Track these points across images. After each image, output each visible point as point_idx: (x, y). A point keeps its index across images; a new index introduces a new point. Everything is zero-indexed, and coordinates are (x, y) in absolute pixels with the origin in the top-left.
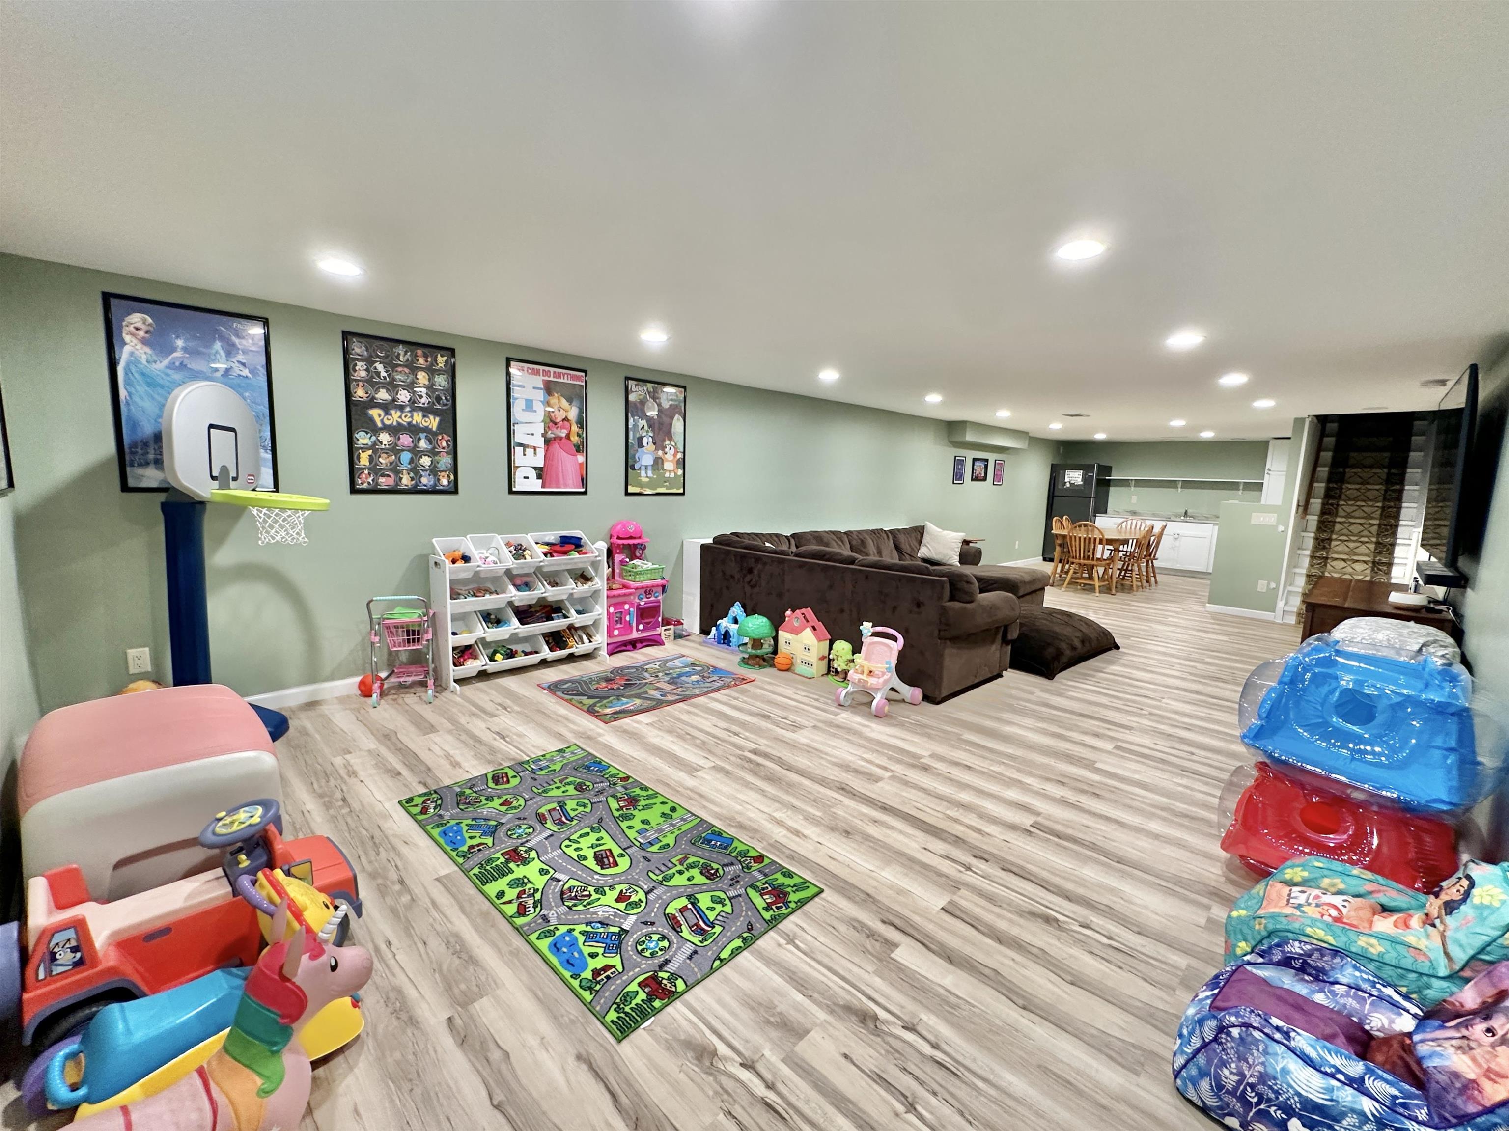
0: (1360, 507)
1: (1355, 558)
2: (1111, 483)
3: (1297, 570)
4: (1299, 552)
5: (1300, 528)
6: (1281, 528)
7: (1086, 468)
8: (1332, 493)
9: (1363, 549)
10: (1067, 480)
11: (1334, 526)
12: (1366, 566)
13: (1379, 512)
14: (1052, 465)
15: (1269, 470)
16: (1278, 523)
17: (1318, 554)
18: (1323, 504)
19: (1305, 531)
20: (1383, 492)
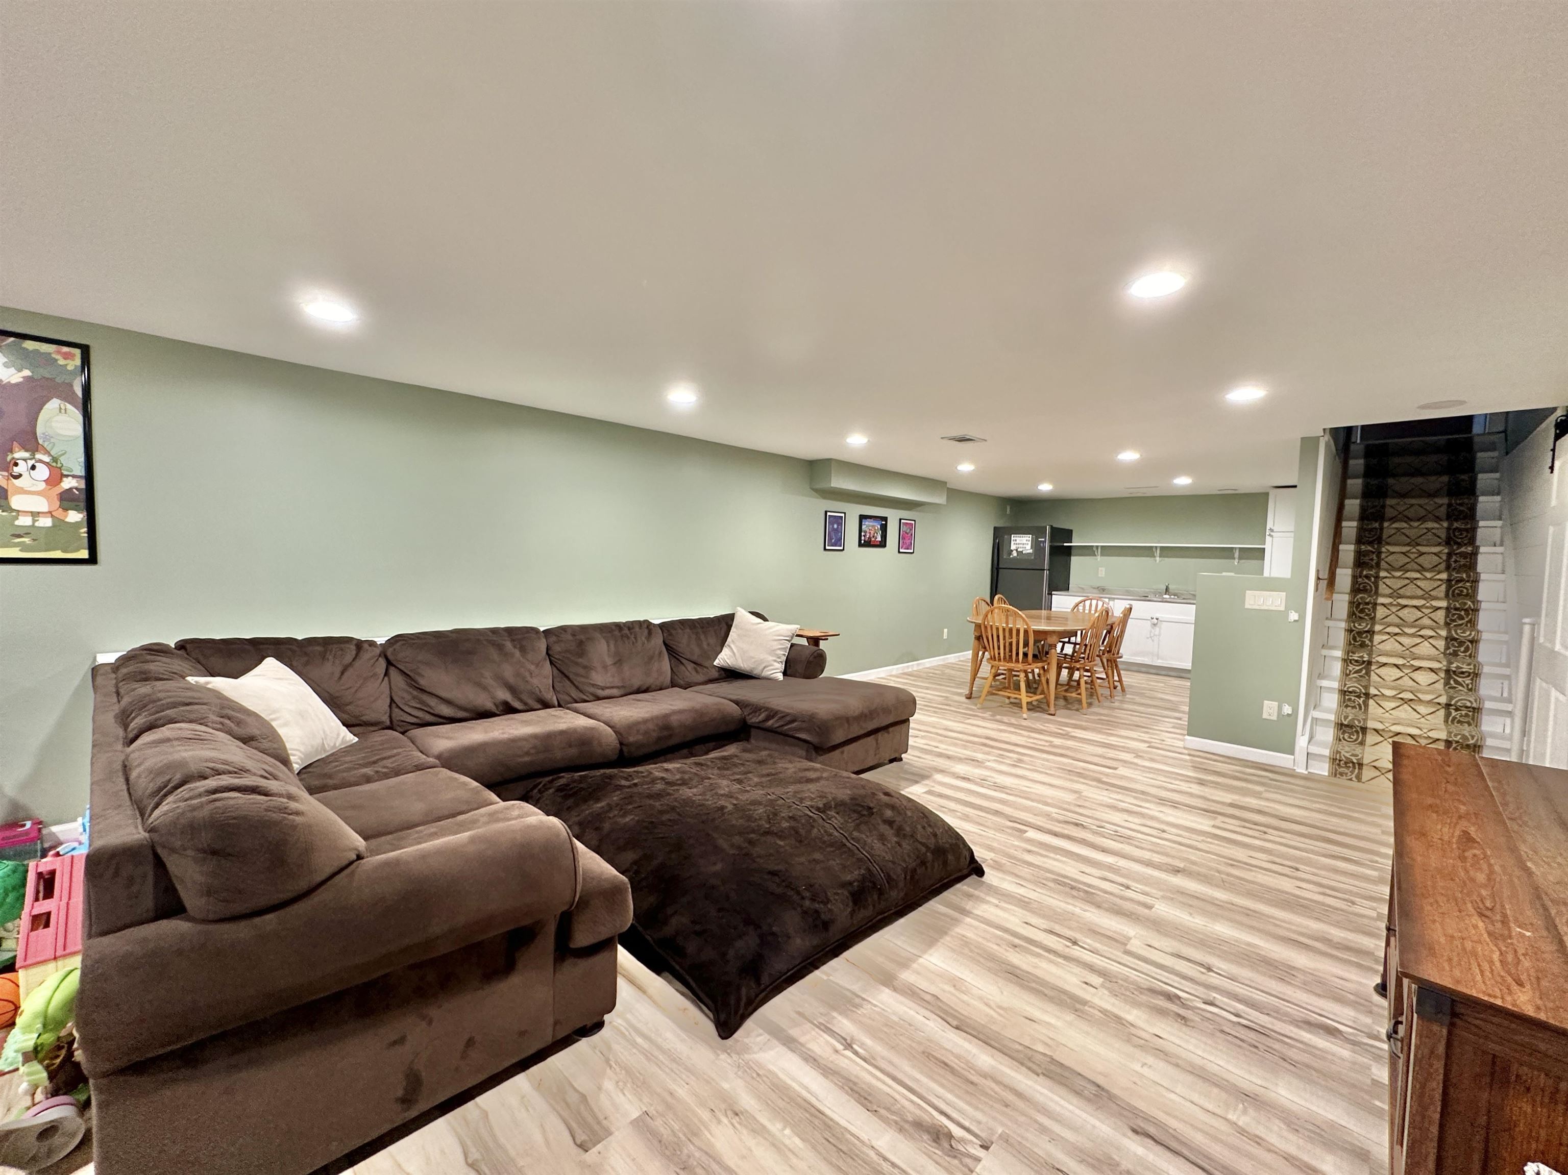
0: (1412, 580)
1: (1417, 663)
2: (1073, 551)
3: (1325, 683)
4: (1325, 652)
5: (1323, 616)
6: (1294, 616)
7: (1037, 532)
8: (1366, 559)
9: (1425, 648)
10: (1013, 547)
11: (1374, 609)
12: (1434, 677)
13: (1444, 587)
14: (995, 528)
15: (1272, 530)
16: (1288, 608)
17: (1356, 657)
18: (1354, 577)
19: (1330, 617)
20: (1444, 558)
